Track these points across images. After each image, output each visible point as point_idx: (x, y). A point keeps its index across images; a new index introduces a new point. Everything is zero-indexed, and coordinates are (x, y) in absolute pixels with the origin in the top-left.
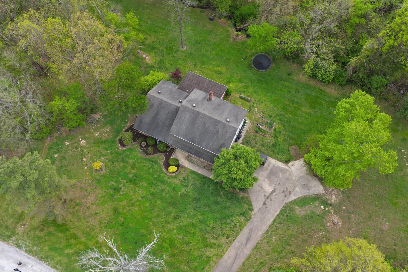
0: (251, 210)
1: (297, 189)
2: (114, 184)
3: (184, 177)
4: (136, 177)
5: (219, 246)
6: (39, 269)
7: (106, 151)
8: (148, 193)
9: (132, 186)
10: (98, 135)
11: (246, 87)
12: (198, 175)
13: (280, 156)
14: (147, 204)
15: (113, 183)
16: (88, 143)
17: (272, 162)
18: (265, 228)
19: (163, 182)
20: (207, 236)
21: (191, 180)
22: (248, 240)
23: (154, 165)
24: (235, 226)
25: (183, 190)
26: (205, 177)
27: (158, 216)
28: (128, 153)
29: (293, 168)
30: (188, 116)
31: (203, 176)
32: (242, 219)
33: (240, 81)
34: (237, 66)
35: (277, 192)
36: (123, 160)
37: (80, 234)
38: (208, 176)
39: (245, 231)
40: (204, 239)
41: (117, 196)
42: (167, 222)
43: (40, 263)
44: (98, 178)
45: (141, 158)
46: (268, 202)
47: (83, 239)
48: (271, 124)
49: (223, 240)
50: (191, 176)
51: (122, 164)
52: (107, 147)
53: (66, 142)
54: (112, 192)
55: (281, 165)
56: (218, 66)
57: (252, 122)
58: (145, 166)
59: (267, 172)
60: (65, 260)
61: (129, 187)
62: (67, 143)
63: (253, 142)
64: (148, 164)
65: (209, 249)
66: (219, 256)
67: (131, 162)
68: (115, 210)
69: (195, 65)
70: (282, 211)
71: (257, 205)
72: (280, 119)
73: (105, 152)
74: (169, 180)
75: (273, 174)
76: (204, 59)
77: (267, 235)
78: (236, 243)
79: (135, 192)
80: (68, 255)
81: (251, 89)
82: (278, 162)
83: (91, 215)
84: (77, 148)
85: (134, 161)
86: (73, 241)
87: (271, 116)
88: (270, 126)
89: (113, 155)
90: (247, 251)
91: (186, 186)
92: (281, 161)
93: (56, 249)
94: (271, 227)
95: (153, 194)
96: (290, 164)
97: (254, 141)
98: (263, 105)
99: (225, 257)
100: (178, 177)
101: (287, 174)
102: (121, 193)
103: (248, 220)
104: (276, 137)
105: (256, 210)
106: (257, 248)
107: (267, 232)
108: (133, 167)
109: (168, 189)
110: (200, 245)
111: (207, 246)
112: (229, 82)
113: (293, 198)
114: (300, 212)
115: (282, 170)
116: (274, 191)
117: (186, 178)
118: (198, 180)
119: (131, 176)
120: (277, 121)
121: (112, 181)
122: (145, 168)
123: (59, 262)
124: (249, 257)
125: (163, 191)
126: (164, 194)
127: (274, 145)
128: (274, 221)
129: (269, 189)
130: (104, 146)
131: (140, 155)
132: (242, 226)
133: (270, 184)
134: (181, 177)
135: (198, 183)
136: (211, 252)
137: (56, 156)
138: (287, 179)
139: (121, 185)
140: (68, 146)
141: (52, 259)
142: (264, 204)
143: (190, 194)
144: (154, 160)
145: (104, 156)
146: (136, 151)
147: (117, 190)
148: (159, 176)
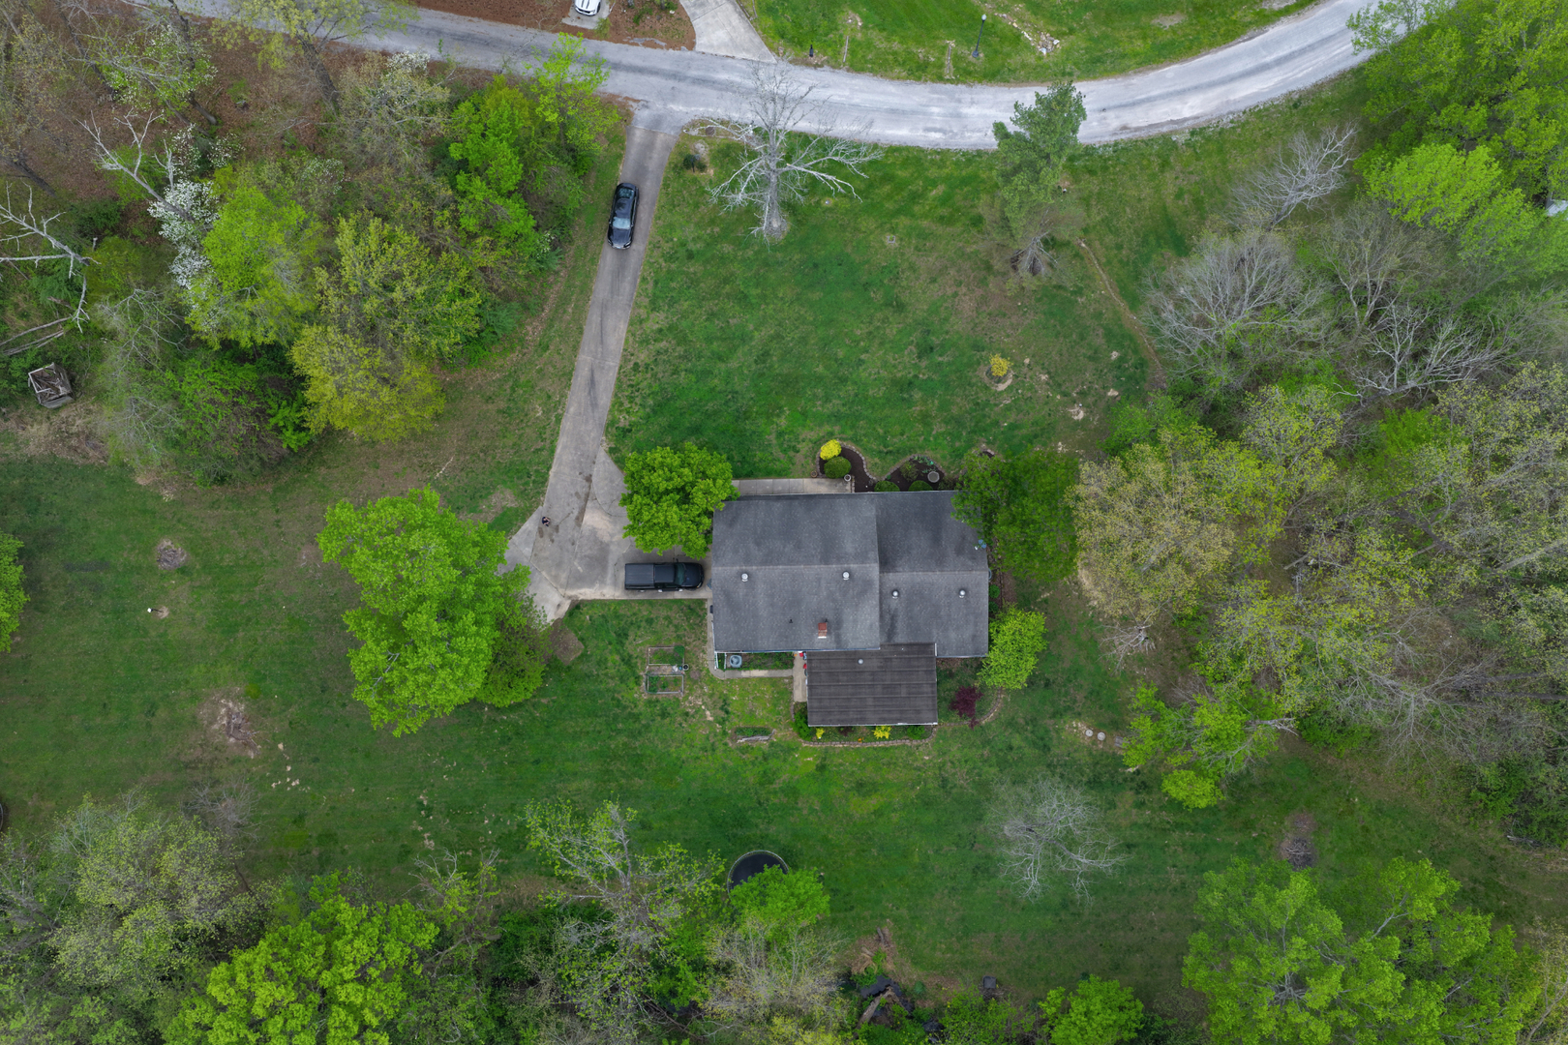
0: (612, 451)
1: (527, 551)
2: (940, 359)
3: (798, 452)
4: (903, 399)
5: (645, 342)
6: (969, 137)
7: (1011, 420)
8: (854, 376)
9: (899, 375)
10: (1057, 447)
11: (767, 778)
12: (768, 474)
13: (598, 612)
14: (841, 354)
15: (944, 359)
16: (1067, 418)
17: (608, 590)
18: (566, 425)
19: (837, 417)
20: (680, 350)
21: (777, 452)
22: (592, 383)
23: (882, 447)
24: (631, 399)
25: (783, 422)
26: (750, 475)
27: (803, 340)
28: (957, 444)
29: (556, 598)
31: (756, 477)
32: (623, 421)
33: (792, 791)
35: (571, 522)
36: (958, 422)
37: (939, 229)
38: (744, 481)
39: (605, 399)
40: (683, 340)
41: (916, 336)
42: (778, 337)
43: (975, 145)
44: (984, 353)
45: (920, 448)
46: (581, 486)
47: (925, 223)
48: (652, 689)
49: (643, 357)
50: (783, 463)
51: (955, 411)
52: (1016, 432)
53: (1116, 393)
54: (934, 340)
55: (587, 593)
57: (704, 672)
58: (902, 434)
59: (612, 559)
60: (933, 173)
61: (905, 368)
62: (1112, 393)
63: (677, 617)
64: (896, 442)
65: (663, 324)
66: (636, 322)
67: (938, 428)
68: (900, 307)
70: (544, 481)
71: (604, 470)
72: (636, 717)
73: (1012, 417)
74: (827, 428)
75: (597, 562)
77: (555, 409)
78: (613, 364)
79: (885, 364)
80: (934, 183)
81: (751, 776)
82: (598, 596)
83: (943, 271)
84: (1082, 393)
85: (934, 432)
86: (944, 211)
87: (664, 714)
88: (655, 684)
89: (988, 421)
90: (584, 360)
91: (780, 434)
92: (592, 603)
93: (965, 182)
94: (555, 434)
95: (843, 380)
96: (566, 607)
97: (675, 622)
98: (698, 743)
99: (623, 327)
100: (811, 445)
101: (563, 577)
102: (912, 347)
103: (612, 423)
104: (627, 661)
105: (603, 457)
106: (567, 376)
107: (559, 420)
108: (925, 419)
109: (818, 408)
110: (684, 324)
111: (670, 328)
112: (821, 768)
113: (531, 525)
114: (505, 498)
115: (579, 580)
116: (579, 519)
117: (791, 453)
118: (761, 460)
119: (917, 395)
120: (641, 708)
121: (949, 364)
122: (897, 429)
123: (941, 165)
124: (575, 349)
125: (827, 400)
126: (819, 391)
127: (622, 635)
128: (552, 451)
129: (594, 519)
130: (1024, 431)
131: (929, 454)
132: (617, 404)
133: (594, 531)
134: (804, 448)
135: (759, 454)
136: (658, 320)
137: (1115, 355)
138: (559, 565)
139: (924, 363)
140: (1106, 388)
141: (957, 163)
142: (589, 479)
143: (762, 421)
144: (890, 457)
145: (1008, 408)
146: (944, 457)
147: (926, 350)
148: (853, 427)
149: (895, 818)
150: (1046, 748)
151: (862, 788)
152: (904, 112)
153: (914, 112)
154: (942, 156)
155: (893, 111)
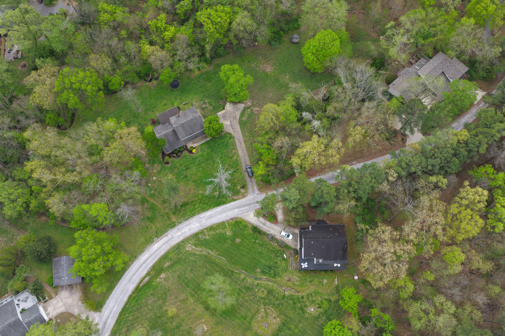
0: (231, 134)
1: (236, 113)
2: (183, 176)
3: (200, 149)
4: (186, 167)
5: (235, 154)
8: (196, 166)
9: (189, 170)
10: (156, 171)
11: (181, 99)
12: (203, 144)
13: (220, 109)
14: (200, 169)
16: (156, 177)
17: (220, 114)
18: (241, 134)
19: (196, 158)
20: (228, 155)
21: (203, 148)
22: (240, 143)
23: (186, 157)
24: (232, 144)
25: (205, 153)
26: (206, 142)
27: (208, 168)
28: (173, 164)
29: (228, 108)
30: (180, 129)
32: (232, 140)
33: (176, 99)
34: (168, 95)
35: (232, 121)
36: (175, 167)
37: (193, 199)
39: (237, 142)
40: (229, 157)
41: (189, 178)
42: (213, 166)
45: (180, 160)
46: (233, 127)
47: (196, 199)
48: (205, 102)
49: (234, 151)
50: (202, 146)
51: (176, 169)
54: (185, 179)
55: (223, 111)
56: (161, 102)
57: (198, 109)
58: (184, 161)
59: (222, 118)
60: (199, 209)
61: (188, 172)
63: (207, 114)
64: (184, 159)
65: (233, 158)
66: (238, 156)
67: (178, 165)
68: (194, 182)
69: (153, 111)
70: (240, 124)
71: (231, 131)
72: (205, 98)
73: (166, 172)
74: (197, 156)
75: (224, 117)
76: (153, 106)
77: (244, 135)
78: (238, 148)
79: (192, 171)
80: (198, 207)
81: (183, 98)
82: (221, 112)
83: (189, 191)
84: (155, 182)
86: (194, 203)
87: (201, 100)
88: (205, 103)
89: (170, 170)
90: (244, 146)
91: (205, 151)
92: (222, 110)
93: (192, 210)
94: (242, 132)
95: (198, 165)
96: (225, 108)
98: (194, 99)
99: (240, 154)
101: (228, 112)
102: (188, 176)
103: (234, 138)
104: (211, 105)
105: (232, 133)
106: (245, 142)
107: (243, 135)
108: (181, 166)
109: (200, 158)
110: (230, 160)
111: (232, 158)
112: (173, 104)
113: (238, 117)
114: (244, 119)
115: (226, 113)
116: (231, 122)
119: (184, 168)
120: (205, 99)
121: (181, 176)
123: (198, 211)
124: (246, 147)
125: (199, 161)
126: (201, 161)
127: (214, 108)
128: (241, 129)
129: (228, 123)
130: (163, 171)
131: (178, 160)
132: (234, 142)
133: (227, 121)
134: (199, 151)
135: (206, 146)
136: (235, 158)
137: (152, 192)
138: (230, 114)
139: (185, 174)
140: (151, 185)
141: (195, 213)
142: (233, 128)
143: (209, 151)
144: (184, 156)
145: (167, 174)
146: (175, 160)
147: (186, 177)
148: (193, 158)
149: (158, 103)
150: (139, 124)
151: (166, 104)
152: (210, 218)
153: (208, 219)
154: (199, 213)
155: (212, 217)
